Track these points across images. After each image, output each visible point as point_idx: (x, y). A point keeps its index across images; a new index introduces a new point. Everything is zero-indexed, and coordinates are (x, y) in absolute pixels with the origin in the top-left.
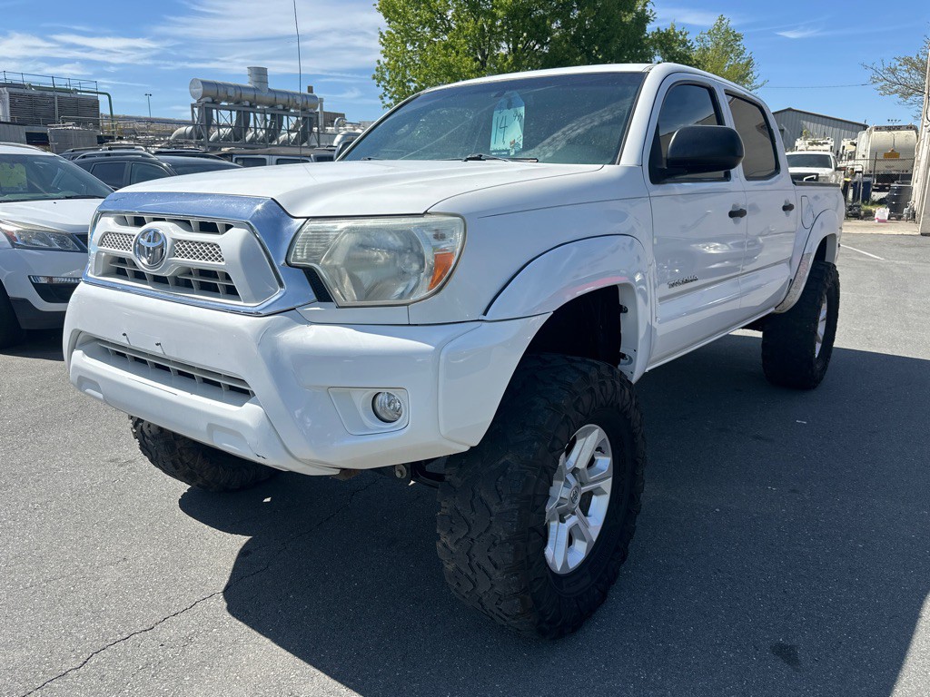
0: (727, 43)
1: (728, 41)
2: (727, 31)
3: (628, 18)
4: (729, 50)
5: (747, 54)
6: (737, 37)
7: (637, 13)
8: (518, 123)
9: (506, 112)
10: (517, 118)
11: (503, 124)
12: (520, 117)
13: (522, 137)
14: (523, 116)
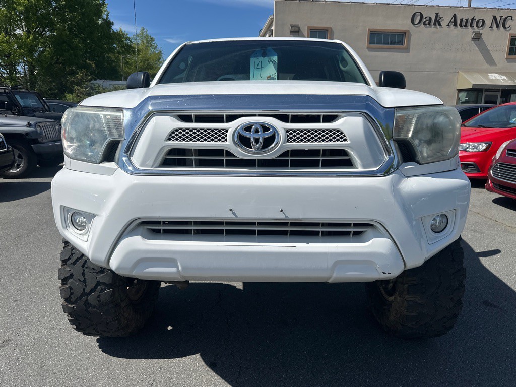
0: (148, 42)
1: (150, 41)
2: (147, 35)
3: (100, 21)
4: (149, 45)
5: (159, 48)
6: (152, 40)
7: (104, 19)
8: (272, 66)
9: (261, 59)
10: (271, 63)
11: (259, 66)
12: (273, 62)
13: (277, 74)
14: (277, 62)
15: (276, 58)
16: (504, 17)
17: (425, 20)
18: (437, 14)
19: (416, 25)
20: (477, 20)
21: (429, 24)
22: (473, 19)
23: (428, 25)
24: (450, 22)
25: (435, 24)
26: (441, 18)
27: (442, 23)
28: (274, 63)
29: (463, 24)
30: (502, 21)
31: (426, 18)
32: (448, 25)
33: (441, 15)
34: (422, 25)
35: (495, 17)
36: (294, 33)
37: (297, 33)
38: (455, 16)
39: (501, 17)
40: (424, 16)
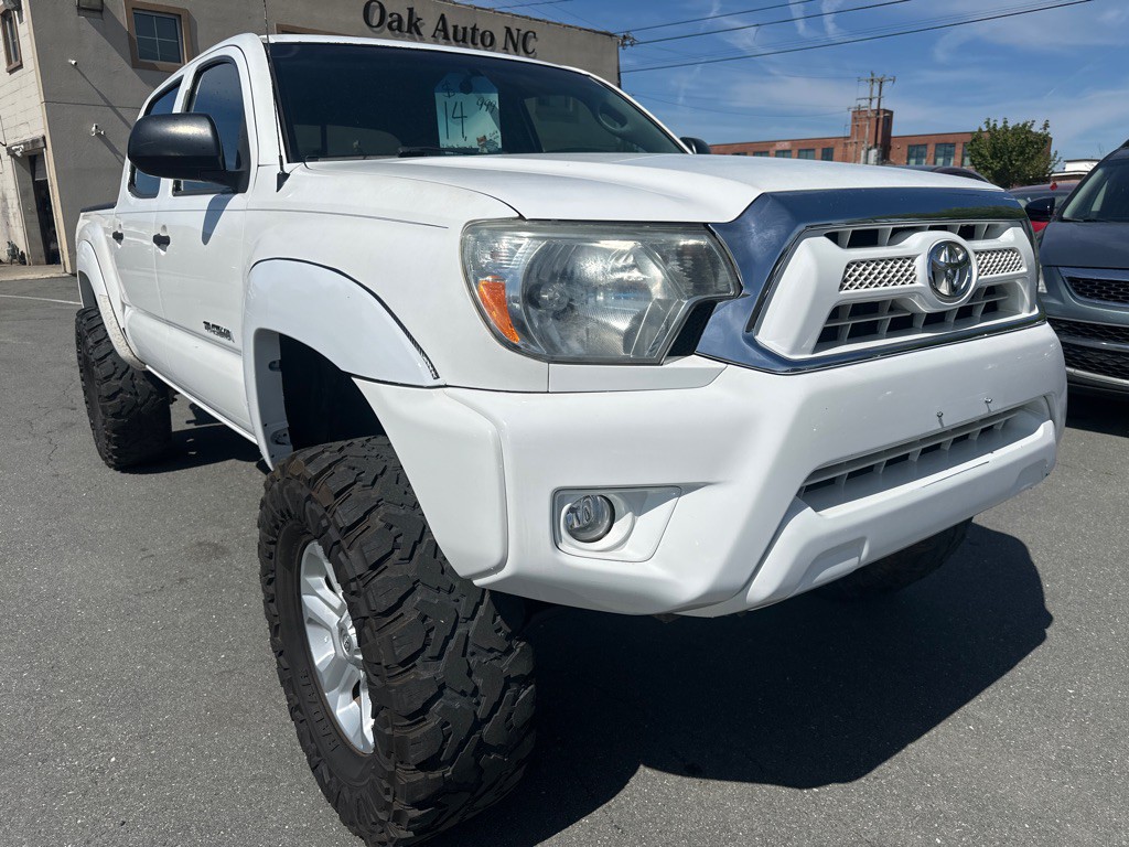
8: (488, 114)
9: (460, 97)
10: (484, 107)
11: (458, 114)
12: (490, 106)
13: (499, 134)
14: (497, 106)
15: (494, 98)
16: (522, 32)
17: (389, 20)
18: (411, 10)
19: (376, 29)
20: (481, 32)
21: (399, 28)
22: (474, 29)
23: (397, 32)
24: (437, 29)
25: (409, 31)
26: (419, 19)
27: (422, 30)
28: (491, 108)
29: (460, 36)
30: (521, 38)
31: (391, 15)
32: (434, 36)
33: (418, 12)
34: (387, 30)
35: (508, 30)
36: (88, 13)
37: (97, 15)
38: (442, 18)
39: (519, 30)
40: (388, 12)
